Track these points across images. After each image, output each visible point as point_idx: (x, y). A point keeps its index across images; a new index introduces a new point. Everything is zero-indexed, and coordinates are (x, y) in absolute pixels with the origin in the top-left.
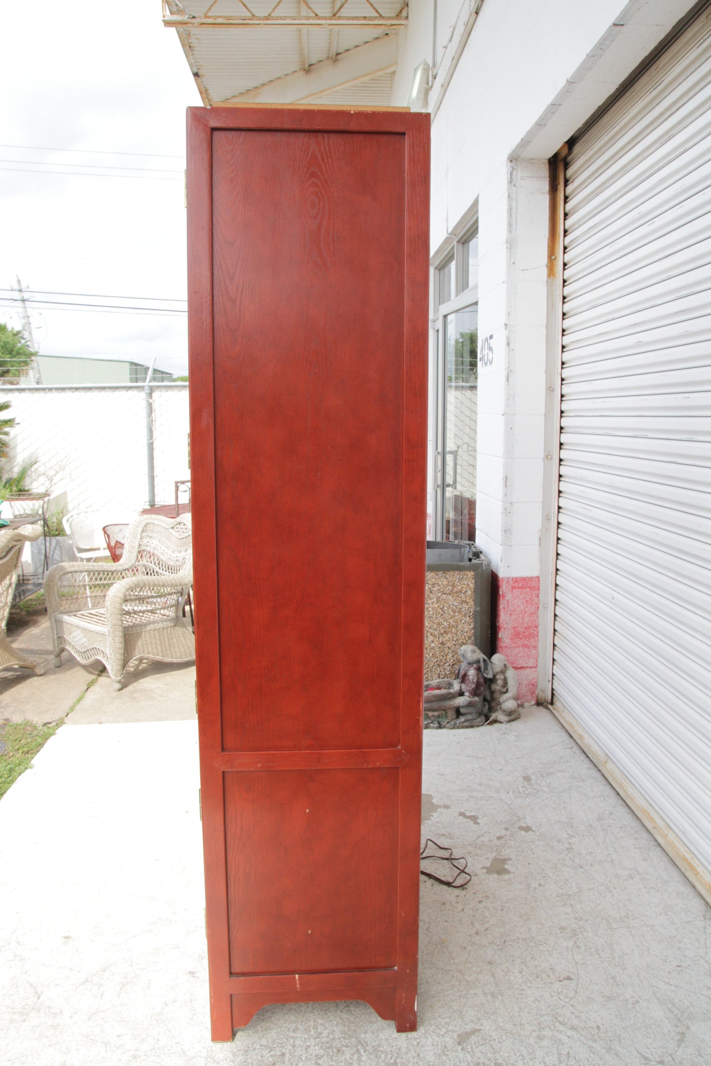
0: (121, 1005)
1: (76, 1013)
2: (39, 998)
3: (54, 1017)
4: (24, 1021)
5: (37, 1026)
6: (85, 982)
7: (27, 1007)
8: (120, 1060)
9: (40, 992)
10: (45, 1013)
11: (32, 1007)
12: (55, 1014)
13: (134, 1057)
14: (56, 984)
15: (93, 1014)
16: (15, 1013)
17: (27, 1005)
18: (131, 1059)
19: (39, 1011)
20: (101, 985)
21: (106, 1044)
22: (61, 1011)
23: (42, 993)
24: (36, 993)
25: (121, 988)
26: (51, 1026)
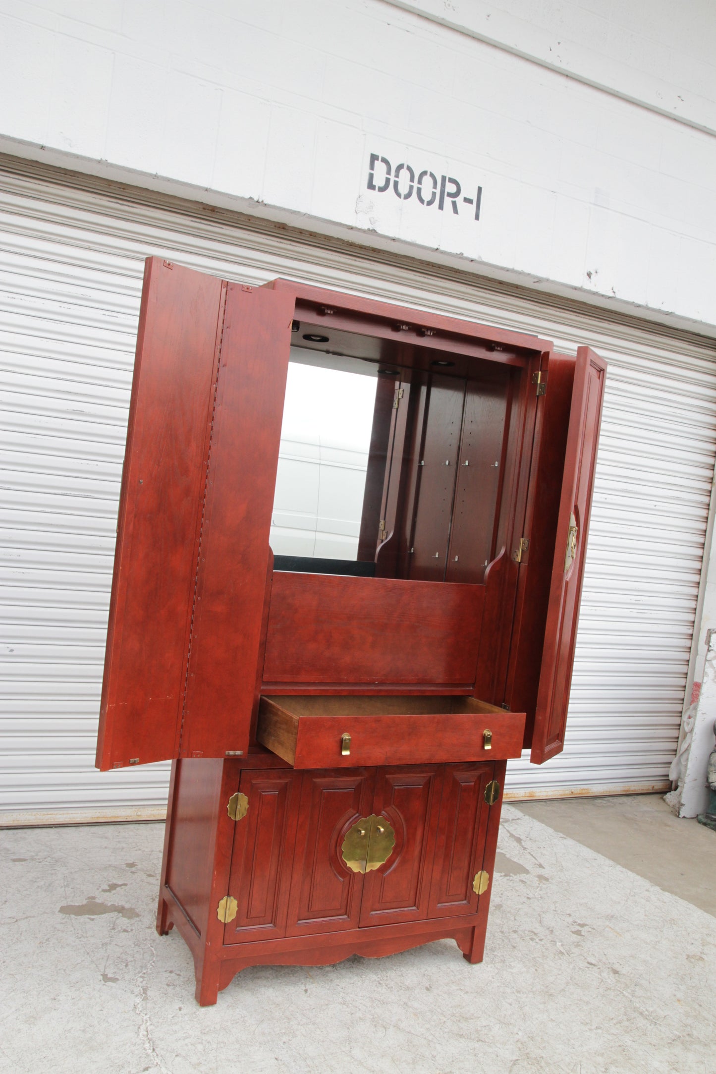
0: (485, 1013)
1: (511, 1033)
2: (517, 1060)
3: (525, 1043)
4: (542, 1057)
5: (540, 1048)
6: (482, 1041)
7: (530, 1063)
8: (526, 997)
9: (512, 1063)
10: (527, 1049)
11: (528, 1059)
12: (522, 1043)
13: (519, 992)
14: (497, 1056)
15: (505, 1024)
16: (541, 1067)
17: (529, 1064)
18: (521, 993)
19: (528, 1054)
20: (477, 1031)
21: (521, 1008)
22: (517, 1041)
23: (511, 1061)
24: (514, 1064)
25: (471, 1019)
26: (533, 1041)
